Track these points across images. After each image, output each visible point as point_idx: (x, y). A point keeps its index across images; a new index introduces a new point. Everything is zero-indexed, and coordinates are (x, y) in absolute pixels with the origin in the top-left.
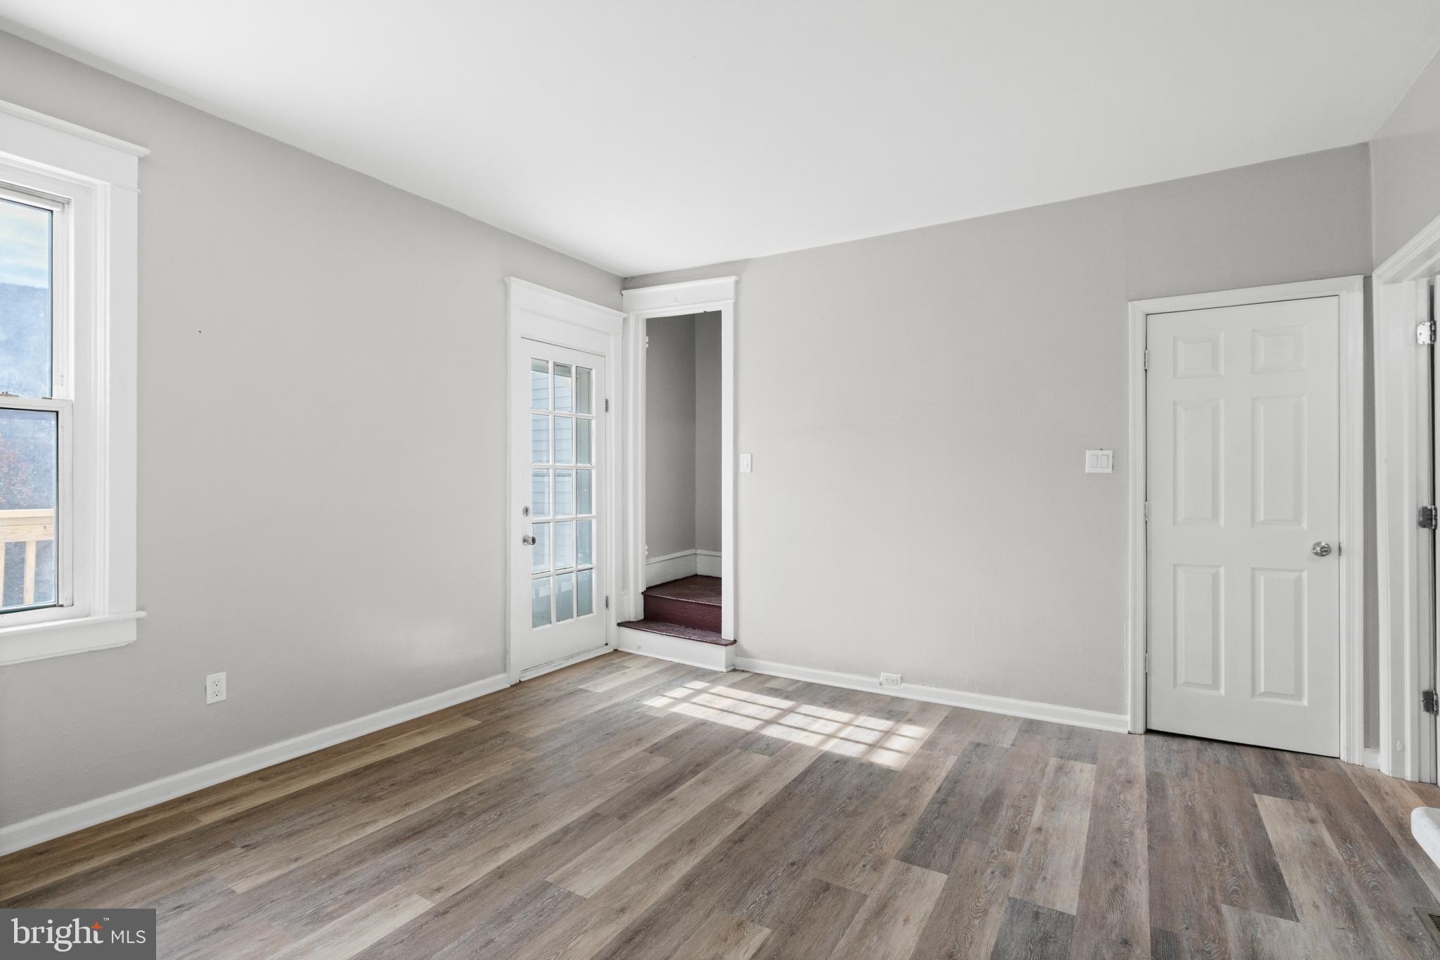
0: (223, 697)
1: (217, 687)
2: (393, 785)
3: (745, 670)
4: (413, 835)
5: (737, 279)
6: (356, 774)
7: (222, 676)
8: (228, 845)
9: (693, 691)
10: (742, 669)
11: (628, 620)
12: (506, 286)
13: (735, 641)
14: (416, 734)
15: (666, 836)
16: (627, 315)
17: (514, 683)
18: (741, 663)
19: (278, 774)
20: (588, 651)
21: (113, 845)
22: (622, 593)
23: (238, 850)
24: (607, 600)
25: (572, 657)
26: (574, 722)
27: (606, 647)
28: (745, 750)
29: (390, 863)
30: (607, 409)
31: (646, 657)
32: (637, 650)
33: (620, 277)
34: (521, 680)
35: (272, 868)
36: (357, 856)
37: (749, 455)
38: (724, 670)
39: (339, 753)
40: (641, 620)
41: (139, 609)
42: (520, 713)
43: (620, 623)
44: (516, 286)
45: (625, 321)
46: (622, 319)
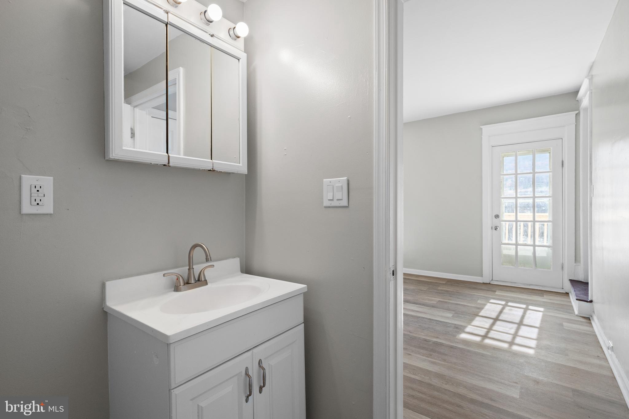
12: (481, 130)
13: (591, 301)
16: (578, 111)
17: (485, 282)
22: (575, 264)
24: (562, 266)
27: (562, 290)
30: (563, 166)
34: (491, 283)
42: (458, 286)
43: (571, 280)
44: (486, 129)
45: (577, 115)
46: (575, 115)
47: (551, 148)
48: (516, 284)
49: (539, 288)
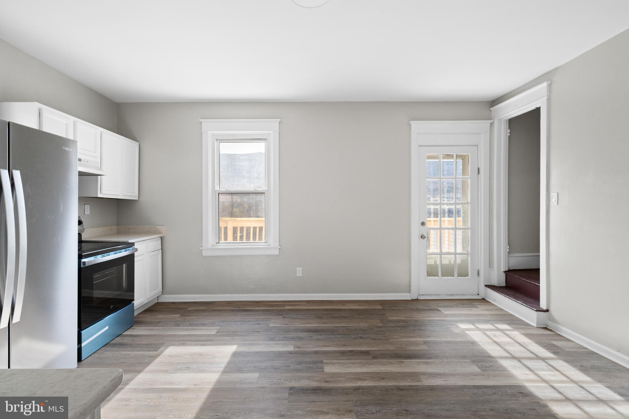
0: (301, 275)
1: (299, 272)
2: (330, 316)
3: (553, 330)
4: (315, 331)
5: (549, 82)
6: (326, 310)
7: (301, 269)
8: (282, 315)
9: (495, 328)
10: (551, 329)
11: (493, 285)
12: (410, 125)
13: (547, 311)
14: (357, 305)
15: (378, 371)
16: (493, 121)
17: (413, 298)
18: (551, 325)
19: (312, 303)
20: (464, 295)
21: (267, 306)
22: (489, 270)
23: (282, 317)
24: (478, 272)
25: (452, 295)
26: (413, 320)
27: (478, 296)
28: (473, 362)
29: (300, 335)
30: (479, 173)
31: (496, 306)
32: (494, 301)
33: (490, 101)
34: (418, 299)
35: (281, 324)
36: (297, 330)
37: (556, 194)
38: (535, 325)
39: (332, 303)
40: (503, 287)
41: (279, 246)
42: (400, 310)
43: (487, 285)
44: (415, 124)
45: (492, 124)
46: (490, 124)
47: (470, 154)
48: (441, 296)
49: (461, 297)
